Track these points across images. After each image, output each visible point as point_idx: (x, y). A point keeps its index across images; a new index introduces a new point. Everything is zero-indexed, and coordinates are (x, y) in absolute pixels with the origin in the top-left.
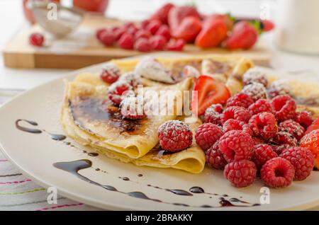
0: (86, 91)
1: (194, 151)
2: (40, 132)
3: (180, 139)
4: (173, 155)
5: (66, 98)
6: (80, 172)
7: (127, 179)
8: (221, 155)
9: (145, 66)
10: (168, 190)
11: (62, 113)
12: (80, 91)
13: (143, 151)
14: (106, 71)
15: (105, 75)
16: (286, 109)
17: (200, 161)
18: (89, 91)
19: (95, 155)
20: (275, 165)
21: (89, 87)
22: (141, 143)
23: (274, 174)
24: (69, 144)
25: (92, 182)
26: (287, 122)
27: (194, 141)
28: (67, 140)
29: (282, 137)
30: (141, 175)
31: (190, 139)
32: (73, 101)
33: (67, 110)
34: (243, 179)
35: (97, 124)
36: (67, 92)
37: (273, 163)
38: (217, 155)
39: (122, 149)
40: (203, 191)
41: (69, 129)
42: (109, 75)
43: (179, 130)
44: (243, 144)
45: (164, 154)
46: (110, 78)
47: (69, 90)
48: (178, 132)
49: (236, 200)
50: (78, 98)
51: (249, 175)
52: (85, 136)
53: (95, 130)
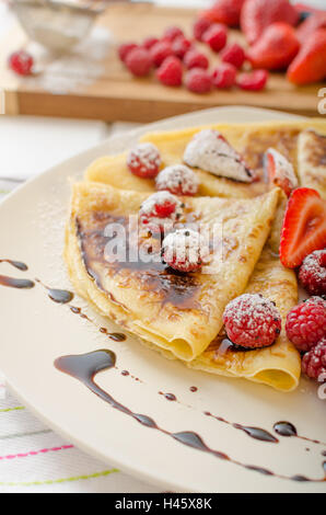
0: (105, 200)
1: (283, 356)
2: (31, 285)
3: (260, 334)
4: (249, 356)
5: (73, 214)
6: (99, 379)
7: (172, 398)
9: (202, 151)
10: (238, 427)
11: (67, 242)
12: (94, 203)
13: (198, 347)
14: (138, 160)
15: (136, 164)
17: (293, 376)
18: (109, 202)
19: (121, 337)
21: (107, 191)
22: (196, 335)
24: (78, 311)
25: (118, 406)
27: (283, 332)
28: (75, 302)
30: (194, 389)
31: (277, 332)
32: (84, 224)
33: (75, 242)
35: (123, 280)
36: (73, 203)
39: (163, 340)
40: (294, 431)
41: (77, 280)
42: (141, 166)
43: (259, 319)
46: (143, 170)
47: (77, 202)
48: (258, 322)
50: (91, 216)
53: (120, 296)
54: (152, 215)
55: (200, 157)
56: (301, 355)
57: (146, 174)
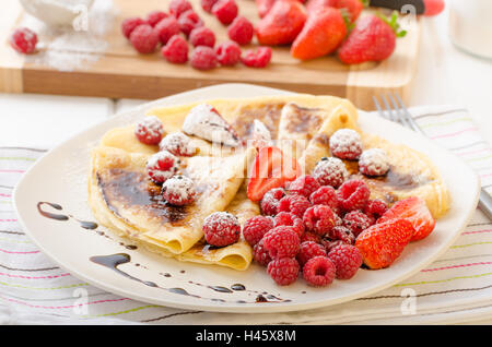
0: (119, 160)
1: (241, 247)
2: (66, 218)
3: (225, 234)
4: (219, 251)
5: (94, 171)
6: (118, 267)
7: (168, 276)
8: (267, 252)
10: (210, 287)
11: (90, 192)
12: (110, 162)
13: (185, 246)
14: (144, 129)
15: (143, 133)
16: (354, 197)
18: (122, 162)
19: (134, 248)
20: (316, 264)
21: (121, 154)
22: (184, 238)
23: (313, 272)
24: (103, 234)
25: (132, 278)
26: (353, 213)
27: (242, 235)
28: (100, 229)
29: (337, 232)
30: (183, 272)
31: (237, 234)
32: (103, 176)
33: (97, 190)
34: (284, 277)
35: (135, 211)
36: (94, 162)
37: (314, 261)
38: (262, 251)
39: (163, 243)
40: (244, 288)
41: (101, 213)
42: (147, 134)
43: (224, 224)
44: (284, 242)
45: (210, 249)
46: (149, 137)
47: (97, 161)
48: (224, 226)
49: (273, 297)
50: (108, 172)
51: (289, 273)
52: (122, 227)
53: (133, 220)
54: (156, 168)
55: (196, 126)
56: (252, 246)
57: (152, 141)
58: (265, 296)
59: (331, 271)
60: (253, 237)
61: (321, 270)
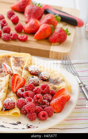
1: (17, 110)
3: (12, 106)
4: (10, 111)
8: (26, 111)
10: (10, 124)
16: (46, 90)
17: (19, 113)
26: (46, 95)
27: (16, 106)
29: (44, 102)
34: (33, 119)
37: (41, 113)
38: (24, 110)
40: (20, 123)
43: (11, 103)
44: (32, 108)
49: (31, 126)
51: (35, 117)
56: (20, 109)
58: (28, 125)
59: (47, 116)
60: (20, 106)
61: (44, 116)
